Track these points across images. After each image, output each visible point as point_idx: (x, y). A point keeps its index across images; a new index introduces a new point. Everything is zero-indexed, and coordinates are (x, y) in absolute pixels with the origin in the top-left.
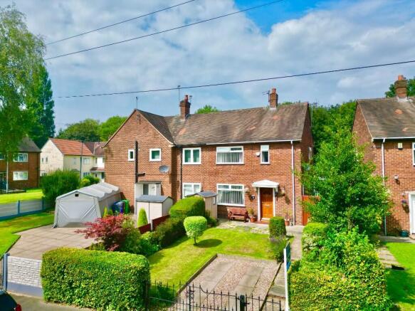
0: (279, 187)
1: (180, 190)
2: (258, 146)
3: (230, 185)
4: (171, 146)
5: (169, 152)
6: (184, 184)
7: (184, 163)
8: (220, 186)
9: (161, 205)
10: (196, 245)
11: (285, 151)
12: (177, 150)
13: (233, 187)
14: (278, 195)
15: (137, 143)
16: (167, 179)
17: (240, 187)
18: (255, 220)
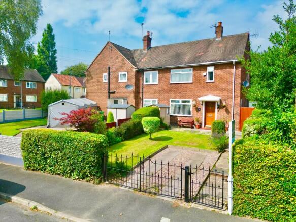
0: (221, 101)
1: (141, 104)
2: (204, 67)
3: (181, 100)
4: (135, 70)
5: (133, 75)
6: (144, 100)
7: (145, 83)
8: (172, 101)
9: (125, 110)
10: (151, 139)
11: (227, 71)
12: (140, 73)
13: (183, 101)
14: (220, 107)
15: (109, 68)
16: (132, 96)
17: (189, 102)
18: (200, 127)
